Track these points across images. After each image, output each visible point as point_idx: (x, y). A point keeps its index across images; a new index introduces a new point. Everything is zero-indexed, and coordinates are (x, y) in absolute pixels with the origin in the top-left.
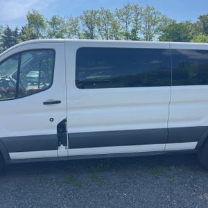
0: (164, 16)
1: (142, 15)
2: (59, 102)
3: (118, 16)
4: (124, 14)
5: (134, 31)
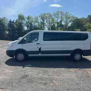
1: (64, 15)
2: (39, 44)
4: (57, 15)
5: (61, 22)
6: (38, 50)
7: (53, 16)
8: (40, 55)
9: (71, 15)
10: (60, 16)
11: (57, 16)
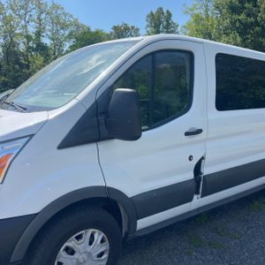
0: (76, 20)
1: (48, 13)
2: (200, 131)
3: (13, 9)
4: (22, 8)
5: (38, 34)
6: (191, 176)
7: (9, 12)
8: (198, 202)
9: (71, 16)
10: (34, 13)
11: (23, 11)
